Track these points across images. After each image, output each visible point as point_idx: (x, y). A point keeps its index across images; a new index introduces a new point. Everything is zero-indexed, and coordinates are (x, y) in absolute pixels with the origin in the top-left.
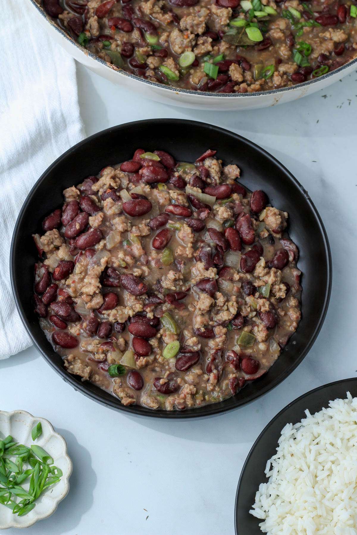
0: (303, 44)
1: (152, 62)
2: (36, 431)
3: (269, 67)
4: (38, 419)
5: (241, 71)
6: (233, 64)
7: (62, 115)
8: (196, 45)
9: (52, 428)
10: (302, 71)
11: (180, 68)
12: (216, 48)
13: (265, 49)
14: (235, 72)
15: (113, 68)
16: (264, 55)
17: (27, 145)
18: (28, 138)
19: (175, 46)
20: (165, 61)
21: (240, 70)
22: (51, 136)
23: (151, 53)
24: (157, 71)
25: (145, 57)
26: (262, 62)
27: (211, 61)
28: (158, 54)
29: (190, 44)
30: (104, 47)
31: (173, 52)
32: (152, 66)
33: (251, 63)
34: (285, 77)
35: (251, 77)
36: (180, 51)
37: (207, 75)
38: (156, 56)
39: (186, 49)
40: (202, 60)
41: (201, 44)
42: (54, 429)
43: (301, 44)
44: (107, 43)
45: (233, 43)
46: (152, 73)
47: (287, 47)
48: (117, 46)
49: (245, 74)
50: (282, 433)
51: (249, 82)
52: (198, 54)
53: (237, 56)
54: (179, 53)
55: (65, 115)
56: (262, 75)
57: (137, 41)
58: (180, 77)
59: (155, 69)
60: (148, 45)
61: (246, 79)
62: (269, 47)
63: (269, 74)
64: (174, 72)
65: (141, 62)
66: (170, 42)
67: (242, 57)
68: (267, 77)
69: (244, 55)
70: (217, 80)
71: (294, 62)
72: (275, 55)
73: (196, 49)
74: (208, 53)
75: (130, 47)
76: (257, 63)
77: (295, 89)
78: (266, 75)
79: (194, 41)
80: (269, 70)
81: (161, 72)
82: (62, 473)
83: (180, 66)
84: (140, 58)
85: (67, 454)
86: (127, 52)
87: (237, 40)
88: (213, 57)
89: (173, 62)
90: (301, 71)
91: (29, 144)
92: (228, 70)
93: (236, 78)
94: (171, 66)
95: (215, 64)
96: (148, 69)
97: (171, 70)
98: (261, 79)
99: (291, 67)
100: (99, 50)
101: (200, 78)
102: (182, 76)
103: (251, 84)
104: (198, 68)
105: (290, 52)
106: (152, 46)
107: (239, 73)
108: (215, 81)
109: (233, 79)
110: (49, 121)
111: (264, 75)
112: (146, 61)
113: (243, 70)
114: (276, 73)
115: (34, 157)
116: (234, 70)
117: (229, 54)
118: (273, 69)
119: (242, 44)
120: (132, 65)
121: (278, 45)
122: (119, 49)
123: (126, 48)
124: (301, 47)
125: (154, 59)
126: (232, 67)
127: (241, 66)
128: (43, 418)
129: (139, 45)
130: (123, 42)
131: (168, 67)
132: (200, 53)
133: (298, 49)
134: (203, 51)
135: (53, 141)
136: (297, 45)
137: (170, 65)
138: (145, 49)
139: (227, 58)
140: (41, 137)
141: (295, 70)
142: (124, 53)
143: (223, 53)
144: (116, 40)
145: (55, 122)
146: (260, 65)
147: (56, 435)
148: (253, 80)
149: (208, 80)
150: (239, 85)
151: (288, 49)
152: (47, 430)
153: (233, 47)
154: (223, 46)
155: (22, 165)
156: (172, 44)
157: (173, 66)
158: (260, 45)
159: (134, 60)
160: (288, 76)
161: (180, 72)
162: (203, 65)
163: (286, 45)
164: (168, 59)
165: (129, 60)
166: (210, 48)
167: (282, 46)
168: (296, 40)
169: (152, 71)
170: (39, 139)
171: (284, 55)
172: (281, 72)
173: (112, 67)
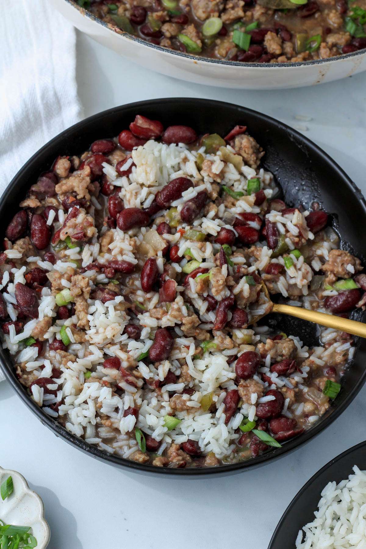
0: (357, 10)
1: (168, 29)
2: (6, 488)
3: (314, 38)
4: (8, 472)
5: (280, 41)
6: (269, 33)
7: (55, 94)
8: (224, 10)
9: (26, 484)
10: (357, 42)
11: (204, 38)
12: (249, 13)
13: (310, 16)
14: (272, 42)
15: (115, 31)
16: (309, 23)
17: (11, 131)
18: (12, 122)
19: (197, 11)
20: (185, 29)
21: (278, 40)
22: (41, 121)
23: (167, 19)
24: (174, 40)
25: (160, 23)
26: (306, 32)
27: (243, 29)
28: (176, 20)
29: (216, 9)
30: (110, 12)
31: (196, 18)
32: (168, 34)
33: (293, 32)
34: (335, 49)
35: (292, 49)
36: (203, 16)
37: (237, 46)
38: (173, 23)
39: (212, 14)
40: (231, 29)
41: (230, 8)
42: (28, 485)
43: (355, 10)
44: (113, 7)
45: (270, 6)
46: (168, 43)
47: (338, 13)
48: (126, 10)
49: (285, 46)
50: (322, 494)
51: (289, 56)
52: (226, 20)
53: (275, 24)
54: (202, 19)
55: (59, 94)
56: (306, 46)
57: (151, 5)
58: (203, 48)
59: (173, 38)
60: (164, 9)
61: (286, 51)
62: (314, 14)
63: (315, 45)
64: (195, 42)
65: (155, 30)
66: (192, 6)
67: (281, 25)
68: (312, 50)
69: (284, 22)
70: (249, 52)
71: (345, 32)
72: (322, 24)
73: (224, 15)
74: (238, 20)
75: (141, 11)
76: (300, 33)
77: (345, 59)
78: (310, 48)
79: (222, 4)
80: (314, 41)
81: (179, 42)
82: (36, 542)
83: (203, 35)
84: (154, 25)
85: (43, 517)
86: (137, 17)
87: (275, 3)
88: (245, 24)
89: (194, 29)
90: (354, 43)
91: (13, 130)
92: (263, 40)
93: (273, 49)
94: (192, 35)
95: (246, 32)
96: (163, 39)
97: (191, 39)
98: (304, 51)
99: (342, 38)
100: (104, 15)
101: (227, 50)
102: (205, 48)
103: (292, 57)
104: (226, 37)
105: (341, 20)
106: (169, 11)
107: (277, 43)
108: (247, 53)
109: (269, 51)
110: (39, 101)
111: (308, 46)
112: (160, 28)
113: (281, 40)
114: (323, 44)
115: (20, 147)
116: (270, 40)
117: (266, 21)
118: (319, 39)
119: (281, 7)
120: (143, 33)
121: (326, 11)
122: (128, 14)
123: (136, 12)
124: (355, 13)
125: (171, 26)
126: (268, 37)
127: (279, 36)
128: (15, 471)
129: (152, 10)
130: (133, 6)
131: (189, 36)
132: (229, 19)
133: (351, 17)
134: (232, 17)
135: (44, 127)
136: (350, 11)
137: (191, 33)
138: (160, 13)
139: (263, 27)
140: (29, 121)
141: (347, 41)
142: (133, 18)
143: (258, 19)
144: (125, 4)
145: (47, 103)
146: (303, 35)
147: (31, 493)
148: (294, 52)
149: (238, 51)
150: (277, 59)
151: (339, 16)
152: (20, 487)
153: (270, 12)
154: (258, 11)
155: (5, 156)
156: (195, 8)
157: (194, 34)
158: (304, 11)
159: (146, 27)
160: (338, 49)
161: (203, 42)
162: (232, 34)
163: (337, 11)
164: (188, 26)
165: (139, 27)
166: (241, 13)
167: (331, 12)
168: (349, 6)
169: (168, 41)
170: (26, 123)
171: (334, 23)
172: (330, 43)
173: (114, 29)
